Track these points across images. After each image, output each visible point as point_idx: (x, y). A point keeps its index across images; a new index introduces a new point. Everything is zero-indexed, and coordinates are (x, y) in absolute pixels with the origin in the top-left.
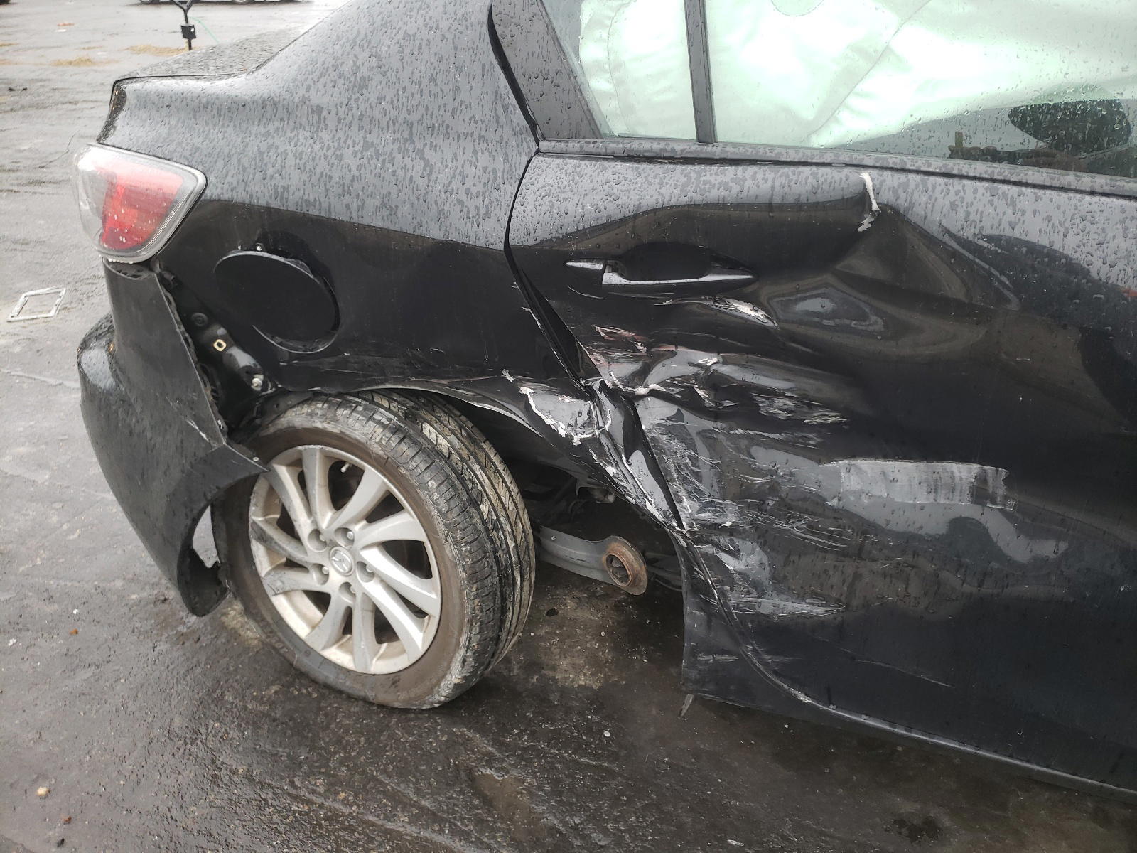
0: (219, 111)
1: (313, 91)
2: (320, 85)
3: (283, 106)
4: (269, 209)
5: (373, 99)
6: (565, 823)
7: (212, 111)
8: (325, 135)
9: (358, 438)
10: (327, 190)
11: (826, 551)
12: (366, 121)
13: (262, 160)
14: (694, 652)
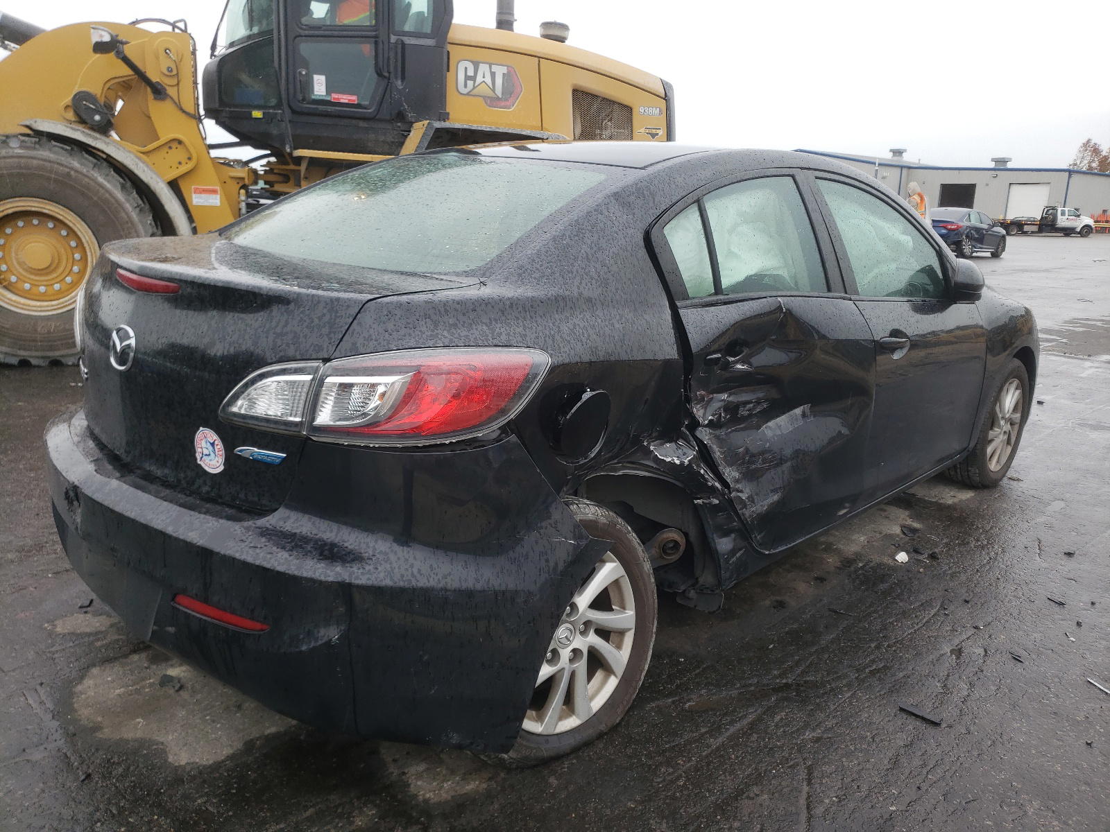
0: (524, 308)
1: (582, 289)
2: (584, 285)
3: (569, 299)
4: (591, 363)
5: (613, 290)
6: (738, 689)
7: (518, 309)
8: (599, 313)
9: (591, 518)
10: (615, 345)
11: (770, 469)
12: (615, 302)
13: (575, 333)
14: (727, 561)
